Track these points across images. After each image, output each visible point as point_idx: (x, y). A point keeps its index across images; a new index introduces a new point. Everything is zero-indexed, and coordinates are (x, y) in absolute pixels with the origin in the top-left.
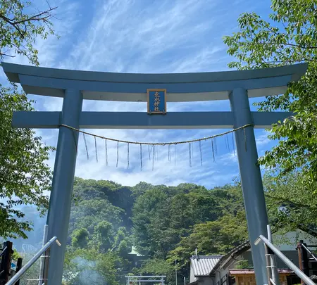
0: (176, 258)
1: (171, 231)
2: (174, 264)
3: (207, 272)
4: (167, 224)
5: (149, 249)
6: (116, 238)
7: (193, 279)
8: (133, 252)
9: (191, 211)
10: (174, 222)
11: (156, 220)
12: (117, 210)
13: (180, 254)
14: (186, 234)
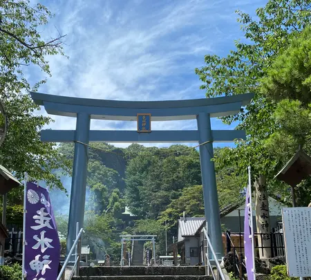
0: (166, 219)
1: (162, 193)
2: (164, 224)
3: (192, 232)
4: (158, 187)
5: (141, 210)
6: (111, 200)
7: (180, 239)
8: (126, 212)
9: (181, 174)
10: (165, 185)
11: (148, 182)
12: (111, 172)
13: (170, 215)
14: (176, 197)
